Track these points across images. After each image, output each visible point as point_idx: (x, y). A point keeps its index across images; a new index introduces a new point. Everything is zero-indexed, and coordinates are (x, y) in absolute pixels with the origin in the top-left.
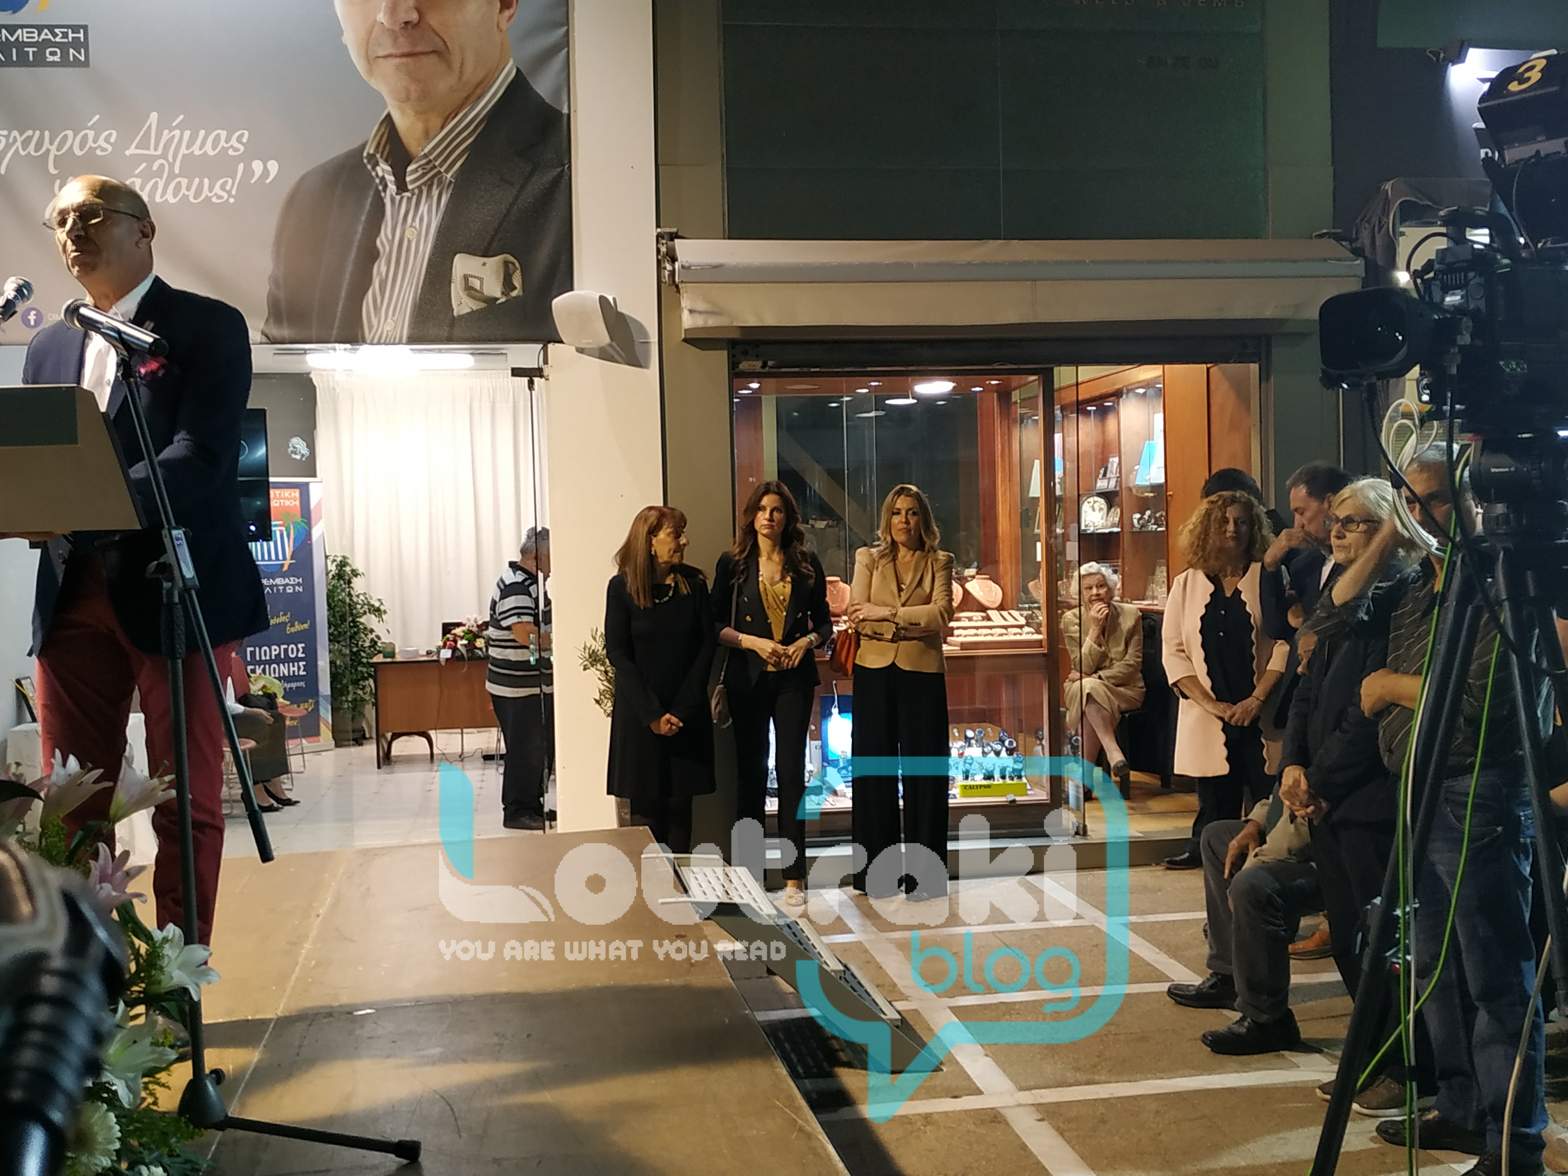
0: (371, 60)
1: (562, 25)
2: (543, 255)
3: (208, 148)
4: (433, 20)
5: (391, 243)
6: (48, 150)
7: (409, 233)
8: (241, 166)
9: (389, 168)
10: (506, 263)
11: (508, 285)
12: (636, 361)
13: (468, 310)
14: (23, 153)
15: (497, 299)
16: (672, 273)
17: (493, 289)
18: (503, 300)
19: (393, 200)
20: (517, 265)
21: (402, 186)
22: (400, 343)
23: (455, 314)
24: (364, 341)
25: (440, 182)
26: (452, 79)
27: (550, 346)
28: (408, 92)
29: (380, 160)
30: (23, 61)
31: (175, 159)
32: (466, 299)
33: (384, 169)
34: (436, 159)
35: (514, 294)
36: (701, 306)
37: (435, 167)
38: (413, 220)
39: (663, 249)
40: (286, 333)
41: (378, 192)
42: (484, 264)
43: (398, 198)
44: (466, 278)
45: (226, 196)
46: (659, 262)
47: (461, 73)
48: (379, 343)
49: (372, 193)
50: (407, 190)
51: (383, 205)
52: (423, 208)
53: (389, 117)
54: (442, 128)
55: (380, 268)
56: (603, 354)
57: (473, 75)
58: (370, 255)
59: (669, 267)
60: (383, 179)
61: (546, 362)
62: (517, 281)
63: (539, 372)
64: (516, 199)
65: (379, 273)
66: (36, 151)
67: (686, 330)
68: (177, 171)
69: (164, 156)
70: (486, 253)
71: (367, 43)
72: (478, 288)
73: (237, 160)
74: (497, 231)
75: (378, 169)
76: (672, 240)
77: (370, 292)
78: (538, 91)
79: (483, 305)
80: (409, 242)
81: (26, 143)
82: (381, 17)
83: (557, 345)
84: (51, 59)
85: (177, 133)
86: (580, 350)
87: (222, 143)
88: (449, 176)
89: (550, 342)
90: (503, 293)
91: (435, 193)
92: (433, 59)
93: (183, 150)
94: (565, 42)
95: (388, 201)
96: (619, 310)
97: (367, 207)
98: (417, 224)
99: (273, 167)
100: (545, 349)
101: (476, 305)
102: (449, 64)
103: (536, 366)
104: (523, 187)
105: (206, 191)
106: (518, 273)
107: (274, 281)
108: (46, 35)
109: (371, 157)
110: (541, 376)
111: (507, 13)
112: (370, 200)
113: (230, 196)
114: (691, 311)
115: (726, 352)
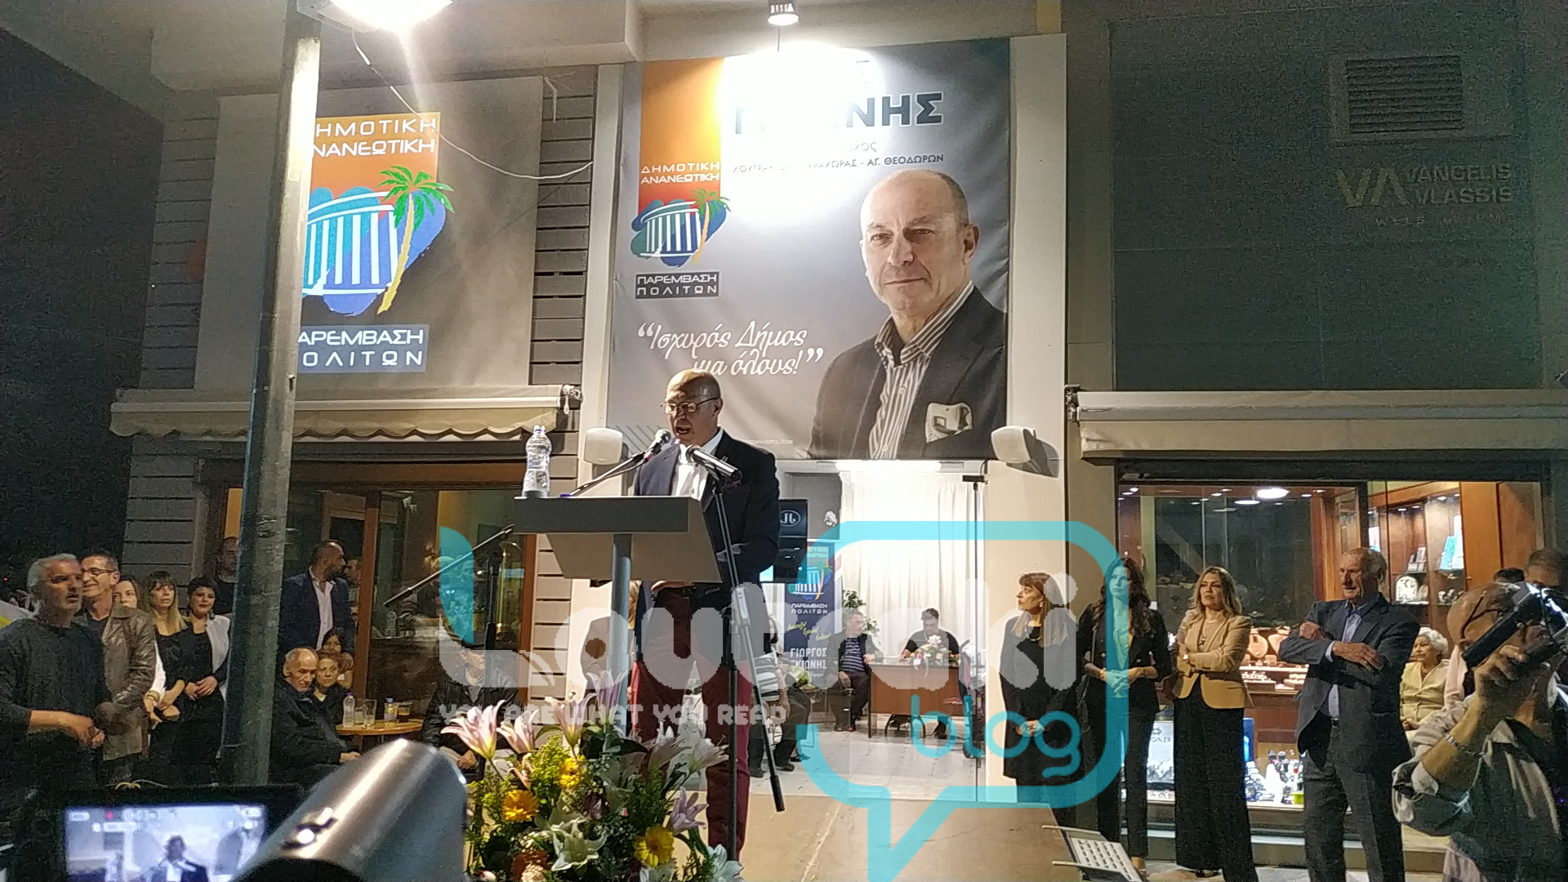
0: (882, 286)
1: (1005, 258)
2: (987, 402)
3: (783, 342)
4: (922, 259)
5: (889, 397)
6: (692, 345)
7: (900, 392)
8: (801, 353)
9: (890, 351)
10: (962, 409)
11: (963, 422)
12: (1047, 470)
13: (936, 439)
14: (678, 347)
15: (955, 432)
16: (1075, 414)
17: (953, 425)
18: (959, 432)
19: (891, 371)
20: (969, 409)
21: (897, 362)
22: (892, 459)
23: (928, 441)
24: (869, 458)
25: (922, 358)
26: (932, 295)
27: (989, 462)
28: (904, 303)
29: (886, 347)
30: (682, 294)
31: (763, 348)
32: (934, 432)
33: (887, 351)
34: (919, 344)
35: (966, 428)
36: (1096, 436)
37: (918, 349)
38: (904, 383)
39: (1069, 398)
40: (822, 453)
41: (882, 366)
42: (947, 410)
43: (895, 369)
44: (935, 418)
45: (791, 369)
46: (1066, 407)
47: (938, 292)
48: (879, 459)
49: (878, 367)
50: (900, 364)
51: (886, 374)
52: (910, 375)
53: (891, 319)
54: (925, 325)
55: (882, 413)
56: (1025, 467)
57: (945, 291)
58: (877, 404)
59: (1073, 410)
60: (886, 358)
61: (986, 472)
62: (969, 419)
63: (981, 479)
64: (970, 367)
65: (881, 416)
66: (686, 344)
67: (1084, 452)
68: (764, 355)
69: (757, 347)
70: (948, 404)
71: (881, 275)
72: (943, 424)
73: (799, 348)
74: (956, 388)
75: (884, 352)
76: (1075, 392)
77: (874, 429)
78: (988, 300)
79: (946, 435)
80: (901, 396)
81: (680, 343)
82: (890, 259)
83: (994, 461)
84: (697, 292)
85: (765, 333)
86: (1010, 465)
87: (791, 339)
88: (927, 355)
89: (989, 459)
90: (959, 428)
91: (918, 365)
92: (921, 283)
93: (768, 343)
94: (1007, 268)
95: (888, 371)
96: (1038, 438)
97: (876, 375)
98: (906, 385)
99: (820, 352)
100: (986, 463)
101: (941, 436)
102: (930, 285)
103: (979, 474)
104: (975, 360)
105: (780, 368)
106: (970, 414)
107: (817, 421)
108: (696, 278)
109: (879, 344)
110: (983, 481)
111: (969, 252)
112: (877, 371)
113: (794, 370)
114: (1088, 440)
115: (1113, 467)
